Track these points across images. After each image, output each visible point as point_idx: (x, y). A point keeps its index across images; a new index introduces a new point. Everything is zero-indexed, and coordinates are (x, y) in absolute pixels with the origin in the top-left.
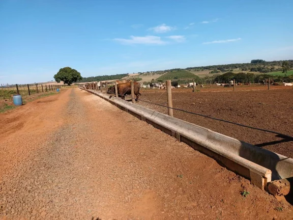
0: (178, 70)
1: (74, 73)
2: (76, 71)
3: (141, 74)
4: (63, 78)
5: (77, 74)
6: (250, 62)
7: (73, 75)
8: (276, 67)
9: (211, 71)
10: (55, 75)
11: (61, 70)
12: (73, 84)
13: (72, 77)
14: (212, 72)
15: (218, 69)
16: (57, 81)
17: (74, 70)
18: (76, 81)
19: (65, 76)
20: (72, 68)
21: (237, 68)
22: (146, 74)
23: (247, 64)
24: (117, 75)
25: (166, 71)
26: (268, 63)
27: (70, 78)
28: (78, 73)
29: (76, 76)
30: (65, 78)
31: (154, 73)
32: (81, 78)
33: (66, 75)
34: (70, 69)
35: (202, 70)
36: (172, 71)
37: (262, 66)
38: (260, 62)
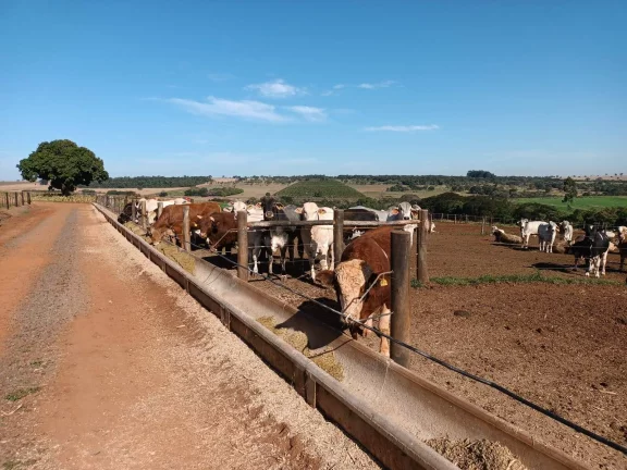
0: (322, 178)
1: (84, 159)
2: (92, 155)
3: (240, 179)
4: (47, 173)
5: (94, 164)
6: (465, 175)
7: (78, 165)
8: (520, 190)
9: (390, 186)
10: (23, 162)
11: (43, 147)
12: (78, 190)
13: (76, 171)
14: (392, 189)
15: (404, 183)
16: (26, 178)
17: (84, 151)
18: (87, 184)
19: (53, 164)
20: (79, 145)
21: (441, 184)
22: (251, 182)
23: (461, 178)
24: (185, 178)
25: (294, 178)
26: (502, 179)
27: (70, 171)
28: (97, 160)
29: (90, 170)
30: (54, 171)
31: (269, 180)
32: (104, 176)
33: (56, 161)
34: (72, 145)
35: (372, 183)
36: (308, 178)
37: (492, 184)
38: (485, 175)
